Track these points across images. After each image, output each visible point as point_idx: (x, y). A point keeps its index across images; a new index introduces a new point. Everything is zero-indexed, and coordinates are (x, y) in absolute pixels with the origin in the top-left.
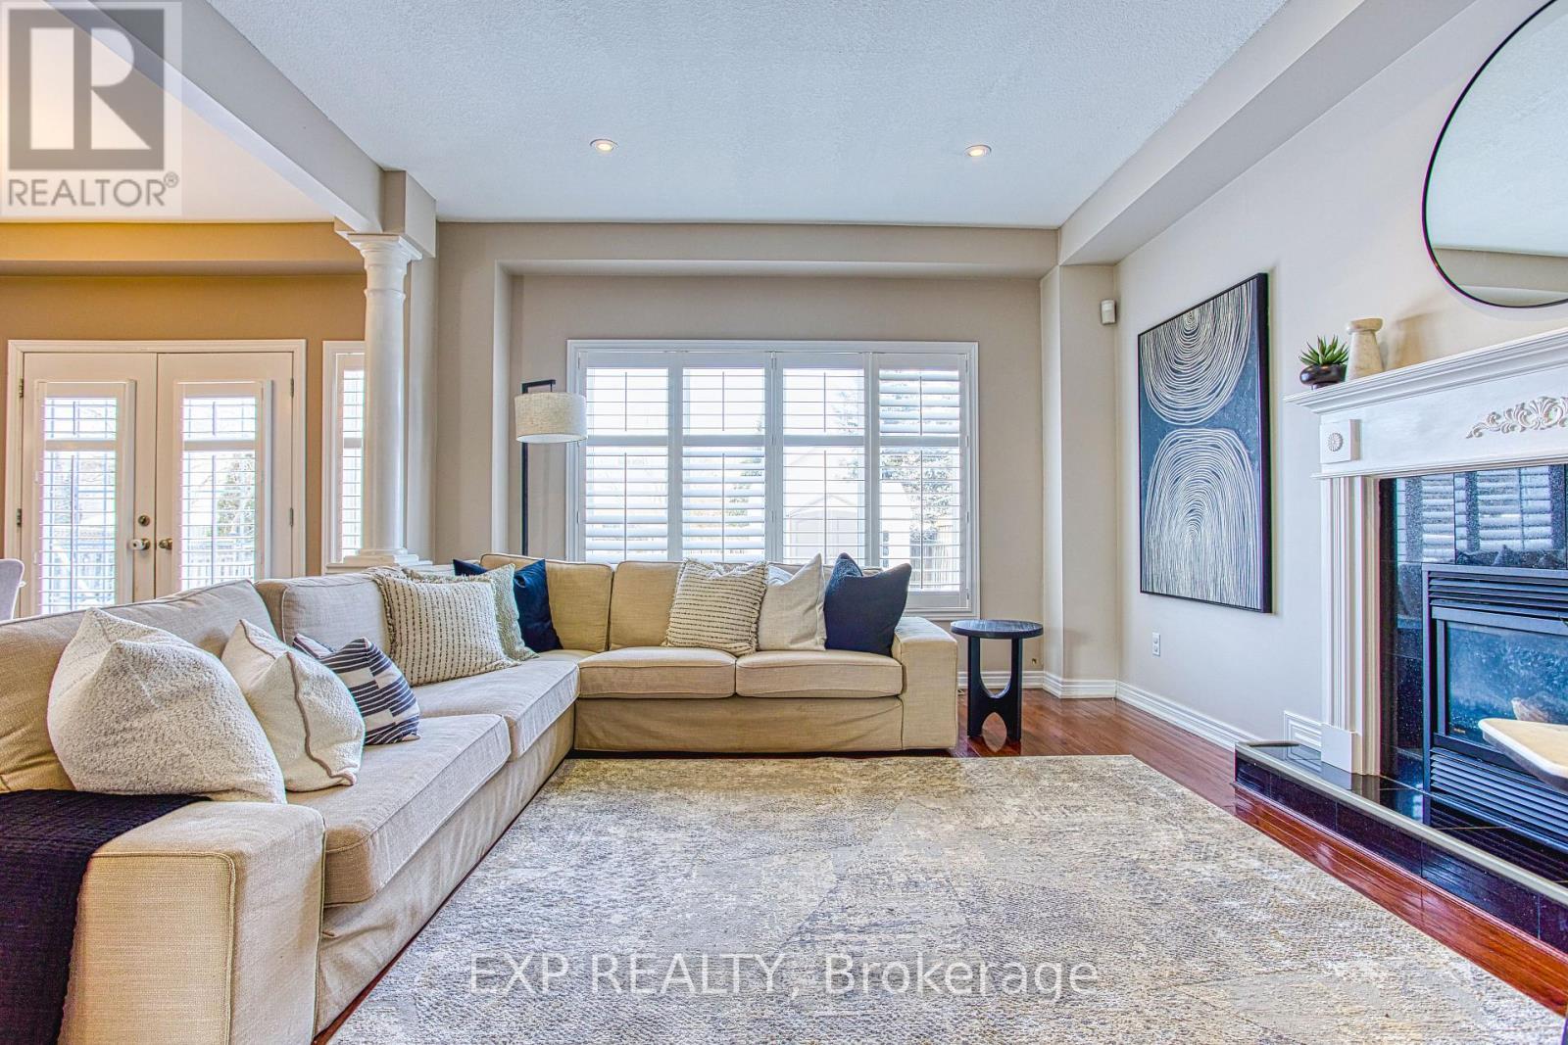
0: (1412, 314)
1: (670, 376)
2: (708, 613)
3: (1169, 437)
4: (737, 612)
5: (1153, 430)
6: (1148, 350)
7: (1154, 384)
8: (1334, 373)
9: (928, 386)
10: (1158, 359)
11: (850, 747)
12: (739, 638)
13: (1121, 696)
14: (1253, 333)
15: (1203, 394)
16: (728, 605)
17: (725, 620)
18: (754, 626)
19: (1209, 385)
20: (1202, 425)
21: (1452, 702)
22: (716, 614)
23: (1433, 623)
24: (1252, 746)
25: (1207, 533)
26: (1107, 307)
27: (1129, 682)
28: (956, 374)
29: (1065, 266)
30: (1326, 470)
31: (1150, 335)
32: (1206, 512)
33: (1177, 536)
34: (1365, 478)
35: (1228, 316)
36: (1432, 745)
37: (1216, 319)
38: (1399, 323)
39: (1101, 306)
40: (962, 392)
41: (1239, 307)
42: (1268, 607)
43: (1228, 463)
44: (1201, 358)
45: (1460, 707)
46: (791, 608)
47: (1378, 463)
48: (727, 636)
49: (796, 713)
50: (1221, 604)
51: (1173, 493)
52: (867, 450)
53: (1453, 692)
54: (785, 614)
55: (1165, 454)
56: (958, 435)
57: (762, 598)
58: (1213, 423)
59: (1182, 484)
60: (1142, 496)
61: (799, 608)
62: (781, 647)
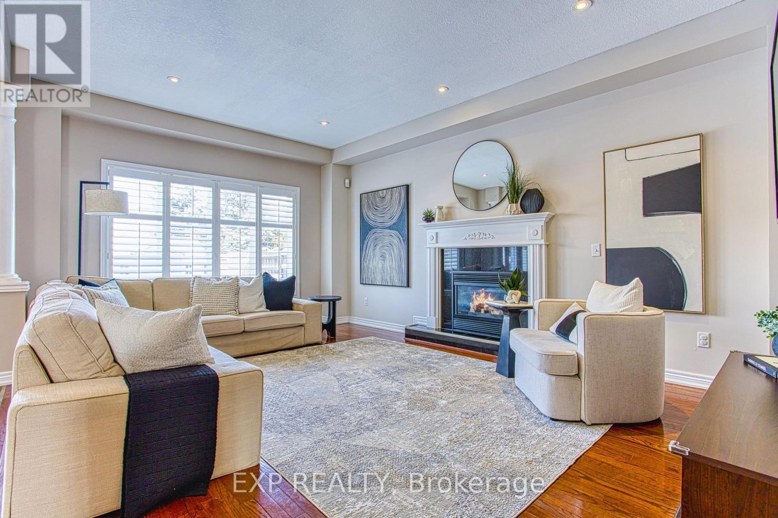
0: (449, 206)
1: (164, 186)
2: (216, 300)
3: (373, 231)
4: (230, 298)
5: (366, 228)
6: (365, 201)
7: (367, 212)
8: (431, 219)
9: (281, 203)
10: (369, 204)
11: (286, 347)
12: (231, 309)
13: (351, 322)
14: (405, 202)
15: (386, 219)
16: (226, 295)
17: (225, 302)
18: (237, 304)
19: (389, 216)
20: (387, 228)
21: (458, 305)
22: (220, 300)
23: (454, 286)
24: (410, 326)
25: (388, 264)
26: (347, 181)
27: (355, 316)
28: (291, 199)
29: (333, 164)
30: (428, 246)
31: (365, 195)
32: (387, 256)
33: (375, 263)
34: (438, 248)
35: (396, 195)
36: (454, 317)
37: (392, 195)
38: (446, 208)
39: (345, 181)
40: (294, 206)
41: (400, 194)
42: (408, 286)
43: (395, 241)
44: (386, 207)
45: (460, 306)
46: (253, 295)
47: (441, 245)
48: (225, 309)
49: (267, 336)
50: (393, 286)
51: (374, 250)
52: (257, 228)
53: (458, 303)
54: (251, 297)
55: (371, 237)
56: (292, 224)
57: (238, 291)
58: (390, 228)
59: (378, 247)
60: (361, 250)
61: (257, 295)
62: (251, 311)
